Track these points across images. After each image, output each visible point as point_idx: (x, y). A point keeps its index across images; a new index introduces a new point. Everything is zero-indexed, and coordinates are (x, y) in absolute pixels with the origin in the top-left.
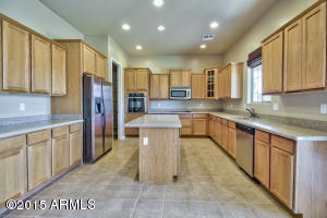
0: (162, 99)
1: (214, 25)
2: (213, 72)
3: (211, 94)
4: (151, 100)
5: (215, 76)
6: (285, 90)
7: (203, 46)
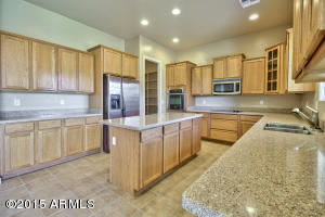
0: (204, 96)
2: (276, 52)
3: (272, 86)
5: (279, 57)
7: (254, 17)
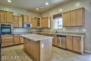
1: (47, 4)
2: (39, 19)
4: (14, 28)
5: (40, 20)
6: (72, 26)
7: (37, 9)
